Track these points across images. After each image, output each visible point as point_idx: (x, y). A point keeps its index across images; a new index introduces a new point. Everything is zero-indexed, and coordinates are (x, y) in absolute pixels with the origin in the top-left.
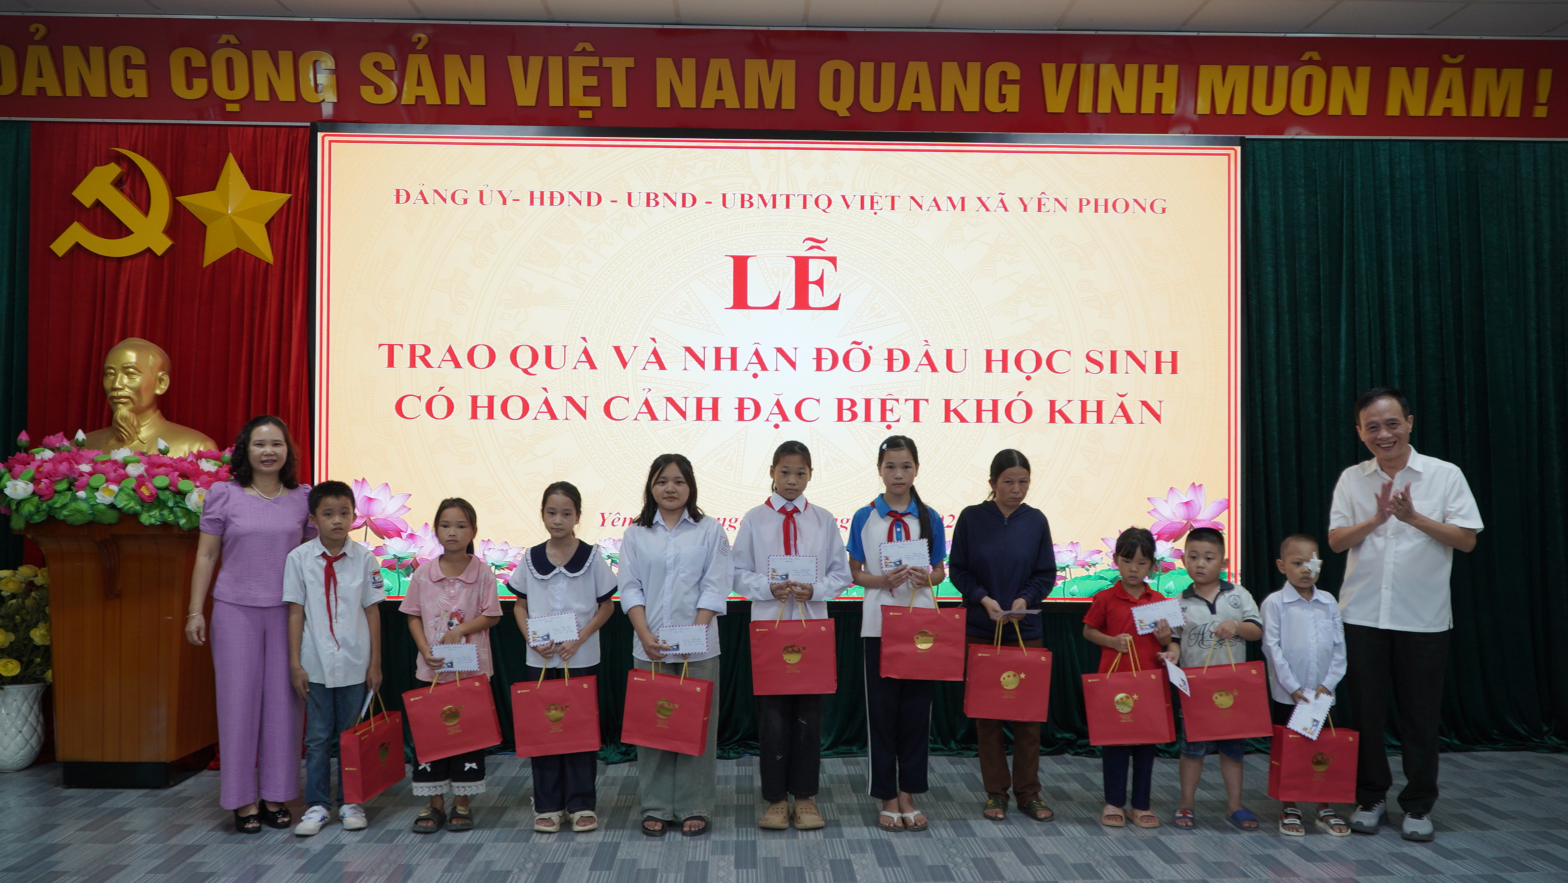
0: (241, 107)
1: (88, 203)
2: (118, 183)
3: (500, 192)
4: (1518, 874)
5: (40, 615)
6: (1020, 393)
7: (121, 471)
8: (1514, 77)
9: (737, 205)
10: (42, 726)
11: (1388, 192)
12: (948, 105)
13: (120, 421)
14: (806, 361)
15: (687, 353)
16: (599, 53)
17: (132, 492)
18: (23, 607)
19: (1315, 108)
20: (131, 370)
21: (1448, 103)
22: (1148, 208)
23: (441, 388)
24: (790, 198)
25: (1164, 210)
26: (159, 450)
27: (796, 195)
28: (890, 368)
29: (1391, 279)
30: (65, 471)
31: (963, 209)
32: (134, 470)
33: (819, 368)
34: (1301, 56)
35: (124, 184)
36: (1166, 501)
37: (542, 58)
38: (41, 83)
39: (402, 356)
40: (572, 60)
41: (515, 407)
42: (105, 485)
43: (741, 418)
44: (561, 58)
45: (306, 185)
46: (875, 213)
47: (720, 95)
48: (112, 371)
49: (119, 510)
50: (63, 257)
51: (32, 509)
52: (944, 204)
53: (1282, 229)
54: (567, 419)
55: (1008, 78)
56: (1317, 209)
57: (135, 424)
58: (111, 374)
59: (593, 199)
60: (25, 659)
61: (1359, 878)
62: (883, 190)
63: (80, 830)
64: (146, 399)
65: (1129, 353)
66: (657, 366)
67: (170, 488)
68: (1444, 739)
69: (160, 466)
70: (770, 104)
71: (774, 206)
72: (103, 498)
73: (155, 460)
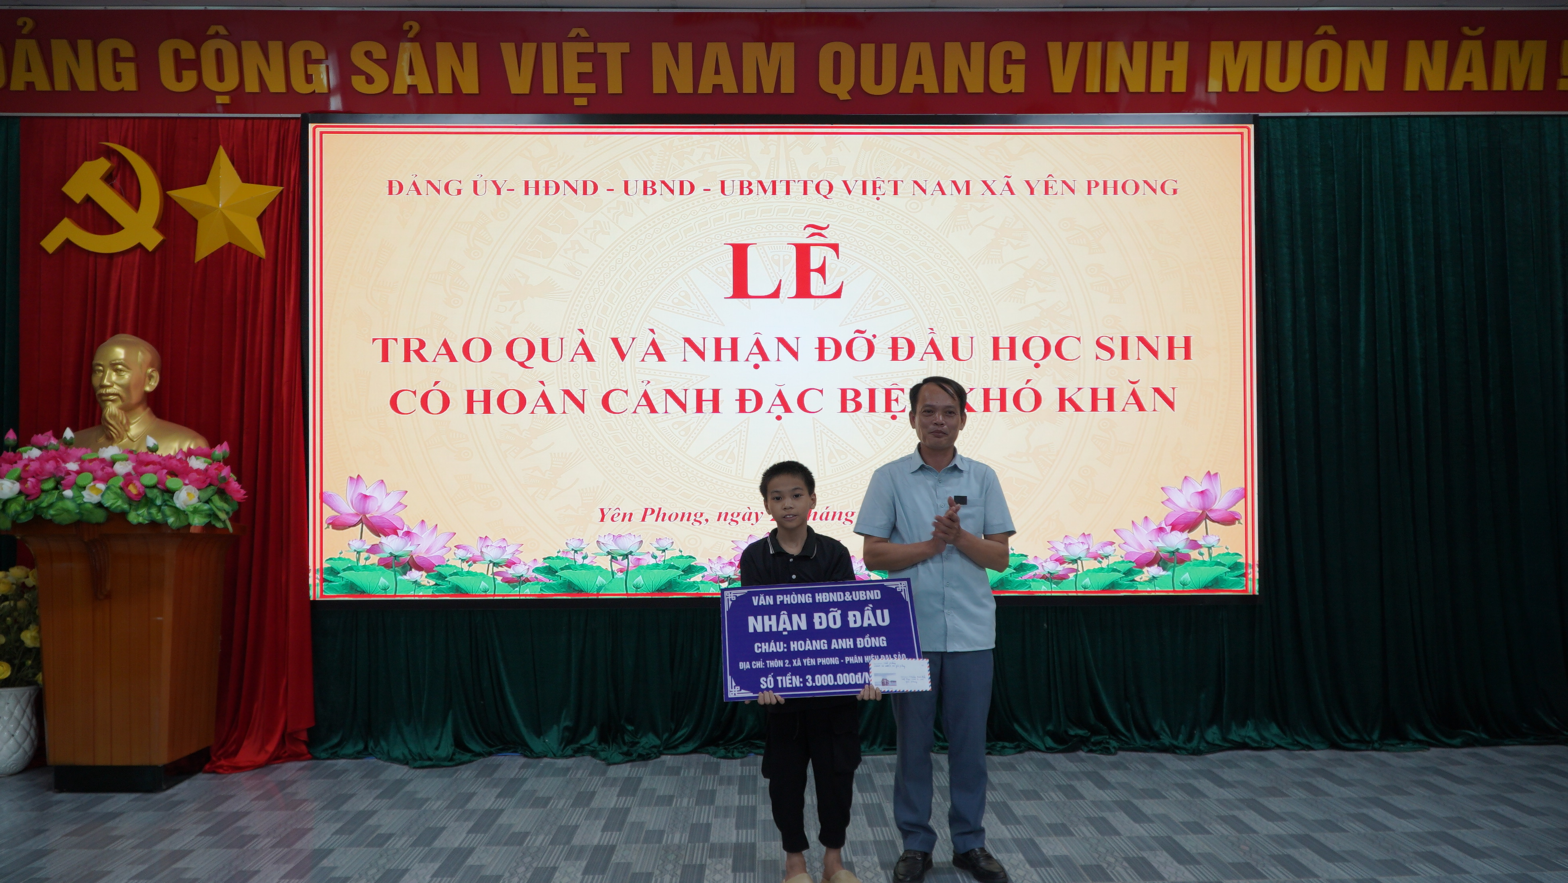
0: (232, 99)
1: (78, 198)
2: (108, 178)
3: (494, 182)
4: (1548, 873)
5: (32, 617)
6: (1028, 381)
7: (109, 469)
8: (1537, 49)
9: (736, 193)
10: (35, 730)
11: (1408, 169)
12: (951, 87)
13: (108, 419)
14: (807, 350)
15: (687, 344)
16: (594, 39)
17: (119, 491)
18: (15, 608)
19: (1331, 84)
20: (120, 367)
21: (1469, 77)
22: (1159, 190)
23: (436, 383)
24: (791, 184)
25: (1175, 192)
26: (148, 448)
27: (797, 181)
28: (895, 357)
29: (1412, 259)
30: (52, 470)
31: (968, 193)
32: (122, 468)
33: (821, 358)
34: (1315, 32)
35: (115, 179)
36: (1181, 491)
37: (535, 44)
38: (29, 77)
39: (396, 351)
40: (566, 46)
41: (511, 401)
42: (92, 484)
43: (742, 409)
44: (554, 44)
45: (297, 178)
46: (878, 199)
47: (717, 80)
48: (101, 368)
49: (107, 509)
50: (53, 254)
51: (19, 509)
52: (948, 187)
53: (1298, 209)
54: (564, 412)
55: (1013, 58)
56: (1334, 188)
57: (125, 421)
58: (100, 371)
59: (589, 188)
60: (17, 662)
61: (1381, 879)
62: (886, 174)
63: (67, 835)
64: (136, 397)
65: (1141, 339)
66: (655, 357)
67: (159, 486)
68: (1472, 733)
69: (148, 464)
70: (769, 88)
71: (774, 193)
72: (91, 496)
73: (144, 458)
